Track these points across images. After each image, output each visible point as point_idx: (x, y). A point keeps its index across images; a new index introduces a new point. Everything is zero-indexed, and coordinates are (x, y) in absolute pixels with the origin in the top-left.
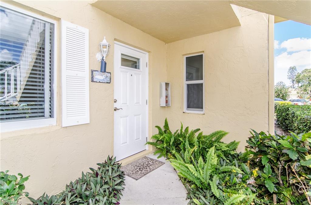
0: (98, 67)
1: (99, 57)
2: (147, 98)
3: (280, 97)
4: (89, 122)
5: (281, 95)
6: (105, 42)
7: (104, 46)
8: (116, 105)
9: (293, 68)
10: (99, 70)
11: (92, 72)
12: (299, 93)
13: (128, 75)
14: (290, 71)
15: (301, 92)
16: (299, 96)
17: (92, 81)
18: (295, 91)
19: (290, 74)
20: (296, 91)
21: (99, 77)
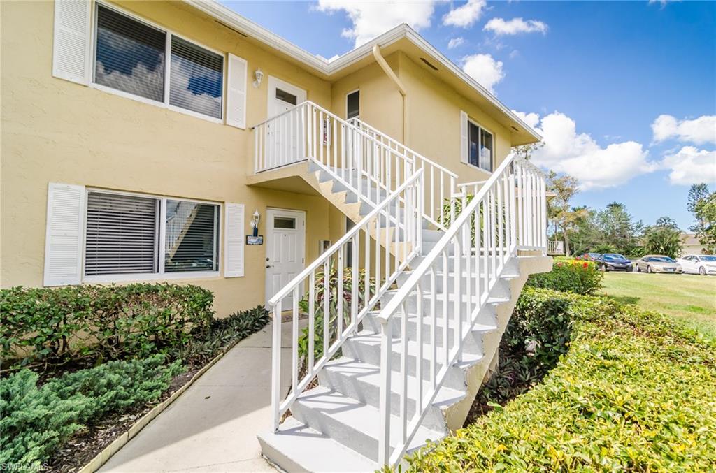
0: (251, 232)
1: (252, 224)
2: (304, 257)
3: (660, 251)
4: (243, 275)
5: (662, 248)
6: (257, 214)
7: (256, 217)
8: (268, 263)
9: (699, 188)
10: (252, 234)
11: (247, 236)
12: (705, 243)
13: (282, 235)
14: (694, 194)
15: (710, 241)
16: (706, 249)
17: (247, 243)
18: (695, 238)
19: (693, 200)
20: (699, 239)
21: (252, 240)
